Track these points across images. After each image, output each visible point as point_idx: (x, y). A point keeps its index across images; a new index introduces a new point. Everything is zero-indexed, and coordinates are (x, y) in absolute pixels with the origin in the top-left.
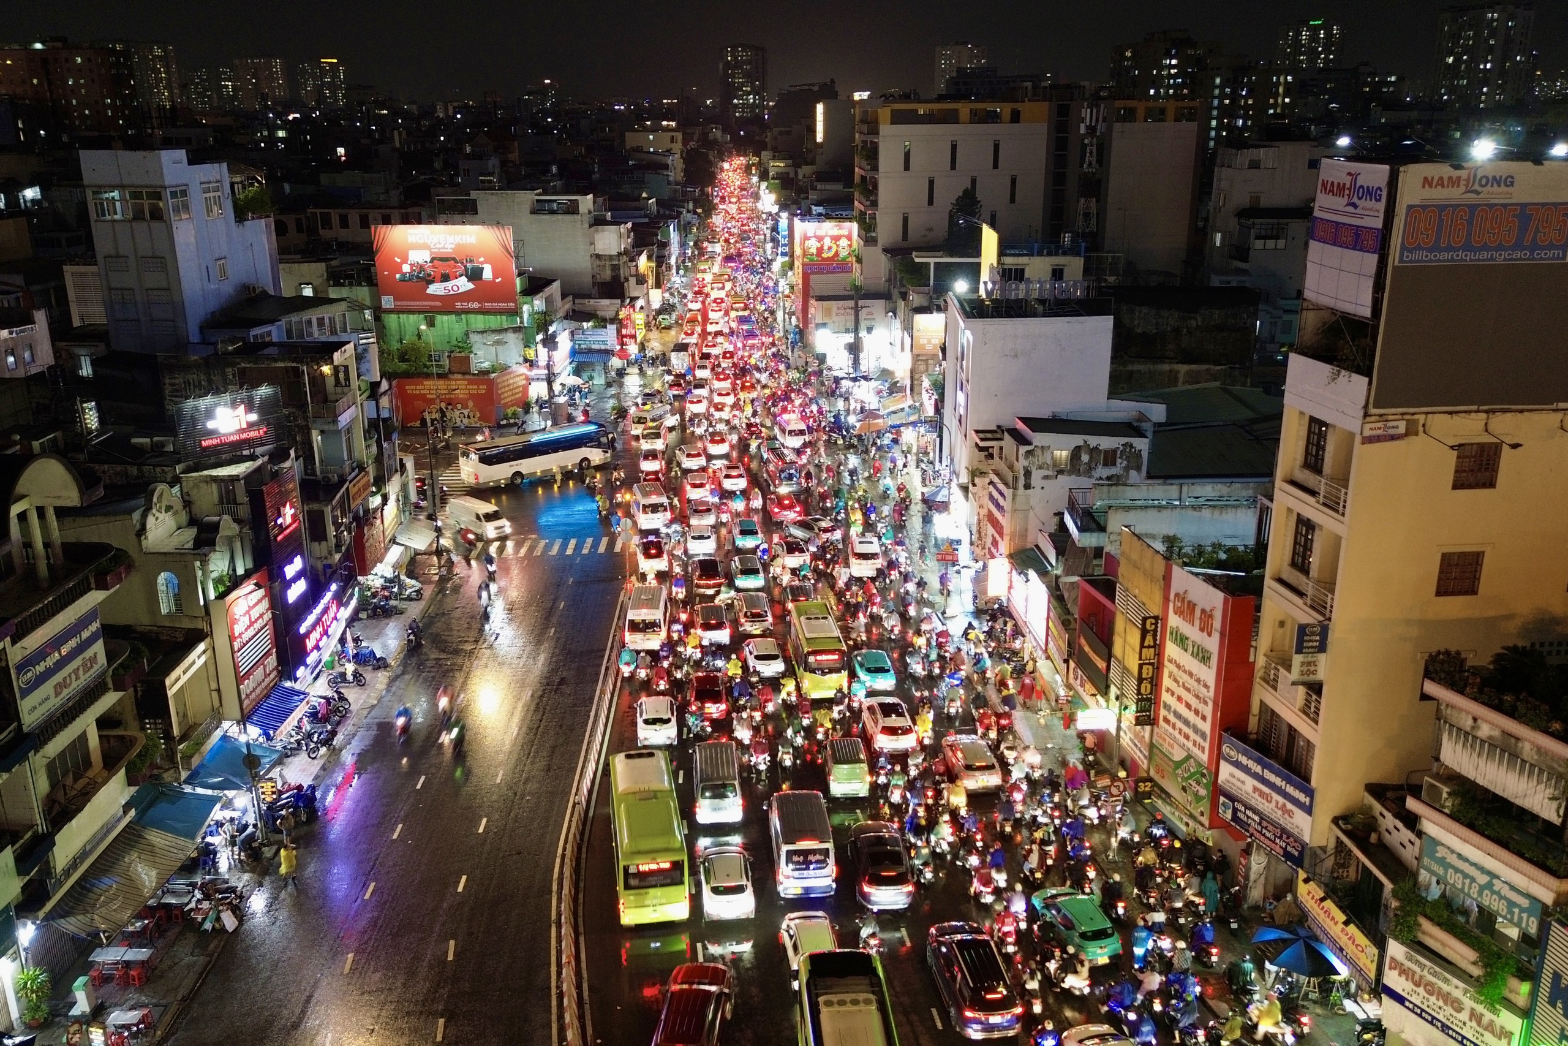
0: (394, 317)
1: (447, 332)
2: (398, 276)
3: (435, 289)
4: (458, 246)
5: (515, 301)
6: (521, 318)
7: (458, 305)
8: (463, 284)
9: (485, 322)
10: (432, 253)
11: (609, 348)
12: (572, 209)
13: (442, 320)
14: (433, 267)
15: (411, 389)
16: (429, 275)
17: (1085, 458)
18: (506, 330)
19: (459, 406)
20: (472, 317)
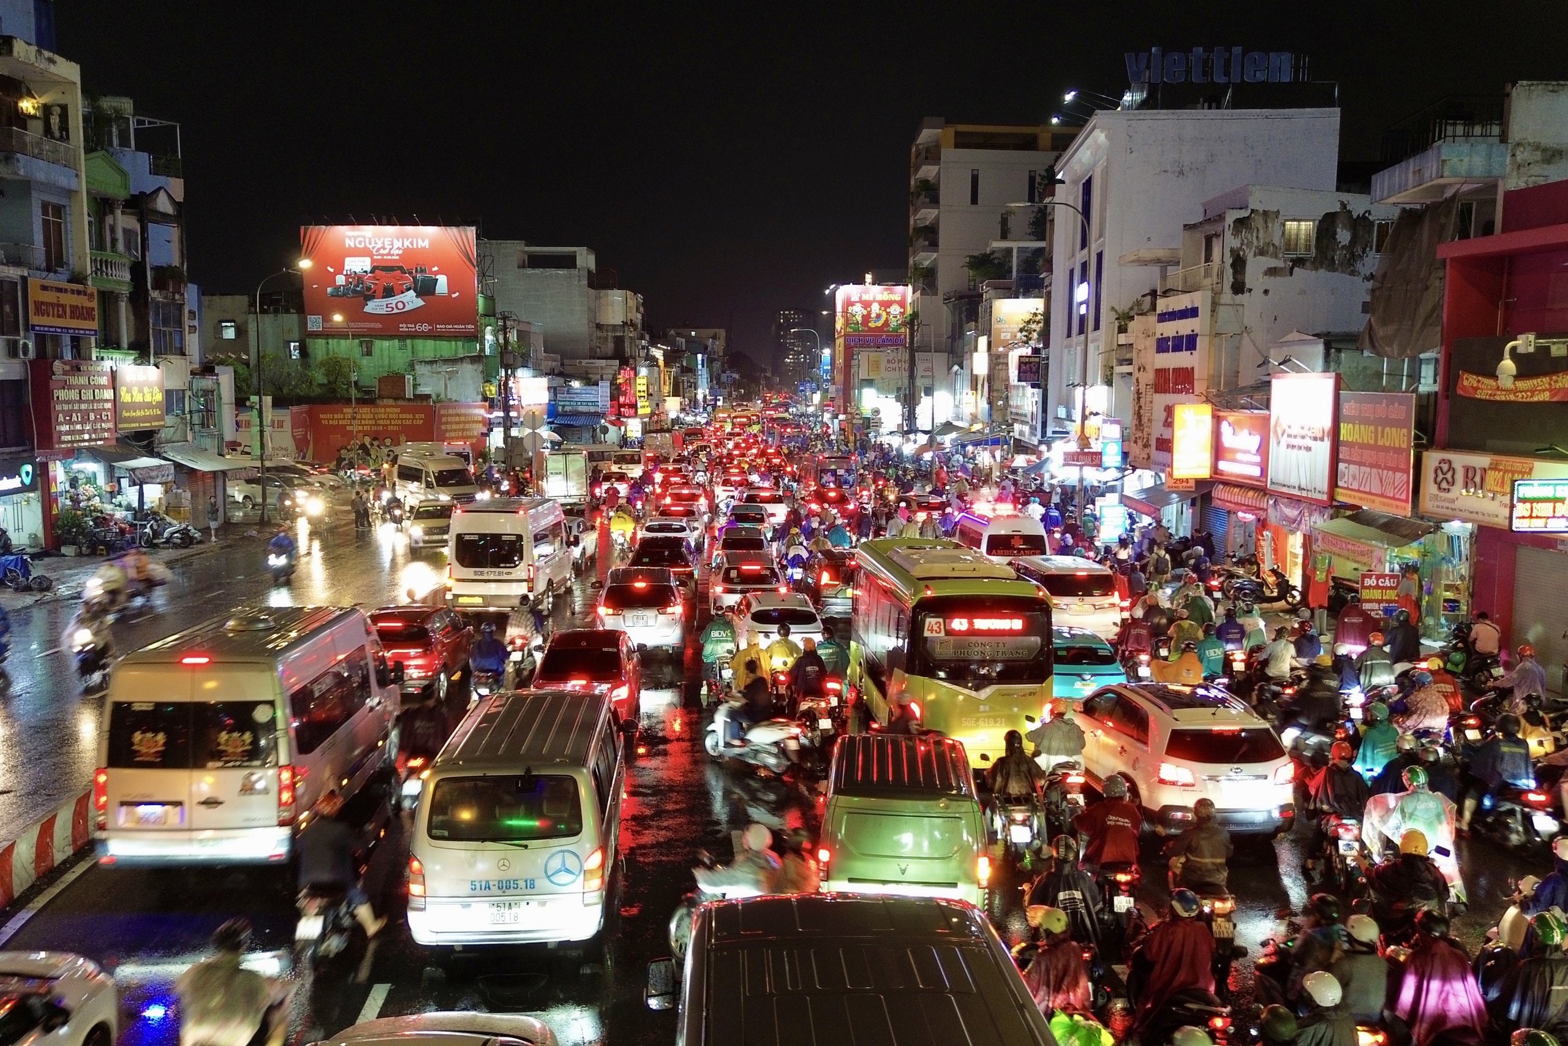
0: (321, 342)
1: (386, 362)
2: (329, 290)
3: (374, 307)
4: (407, 251)
5: (475, 323)
6: (482, 344)
7: (403, 327)
8: (410, 300)
9: (435, 350)
10: (373, 261)
11: (599, 410)
12: (569, 262)
13: (383, 346)
14: (374, 278)
15: (327, 418)
16: (369, 289)
17: (1344, 236)
18: (462, 359)
19: (388, 441)
20: (419, 343)
